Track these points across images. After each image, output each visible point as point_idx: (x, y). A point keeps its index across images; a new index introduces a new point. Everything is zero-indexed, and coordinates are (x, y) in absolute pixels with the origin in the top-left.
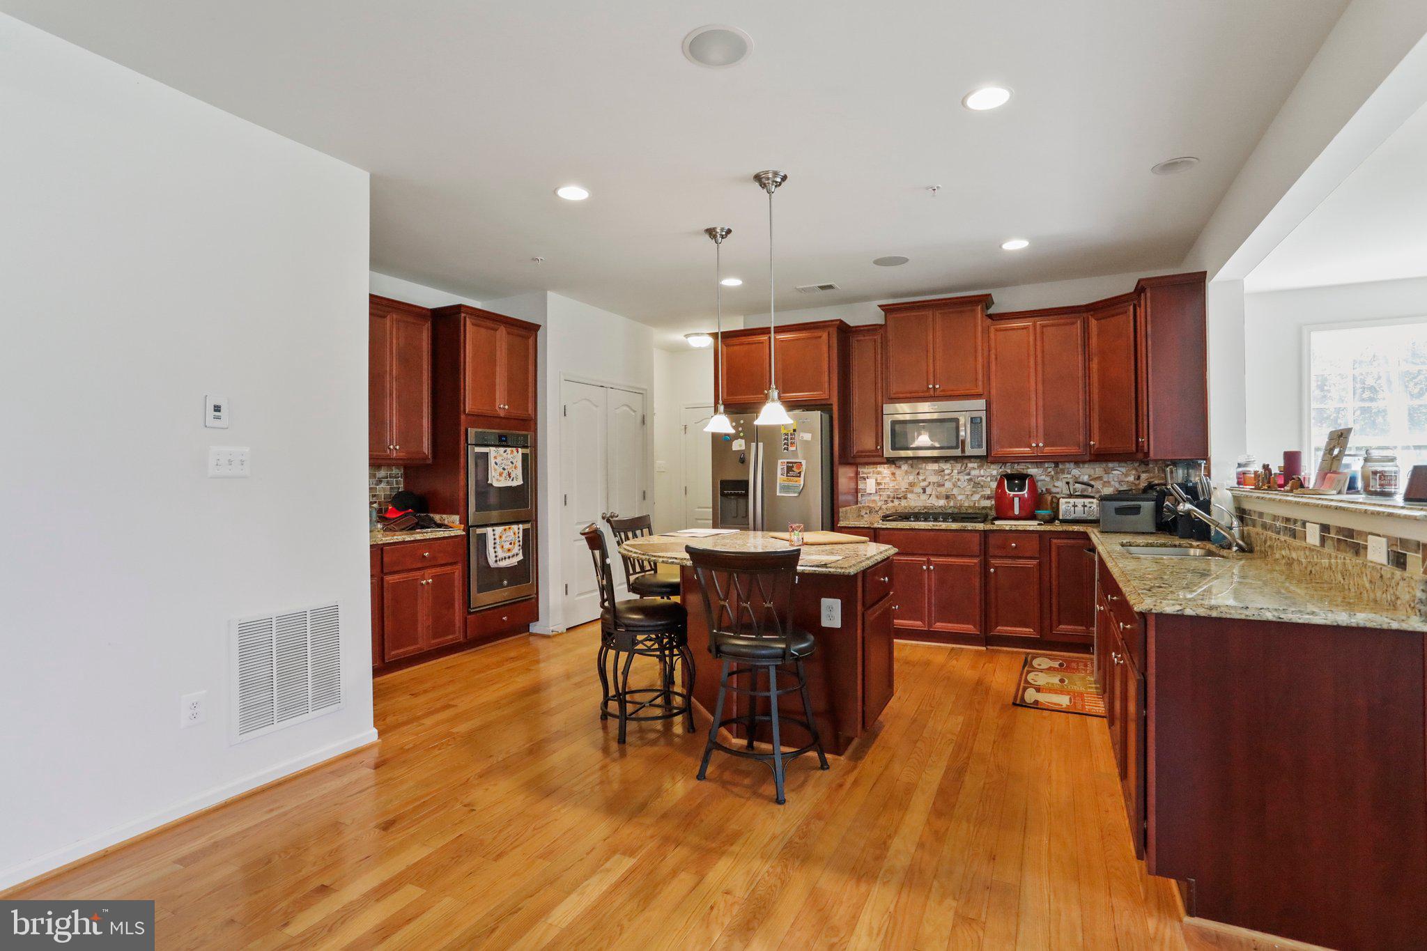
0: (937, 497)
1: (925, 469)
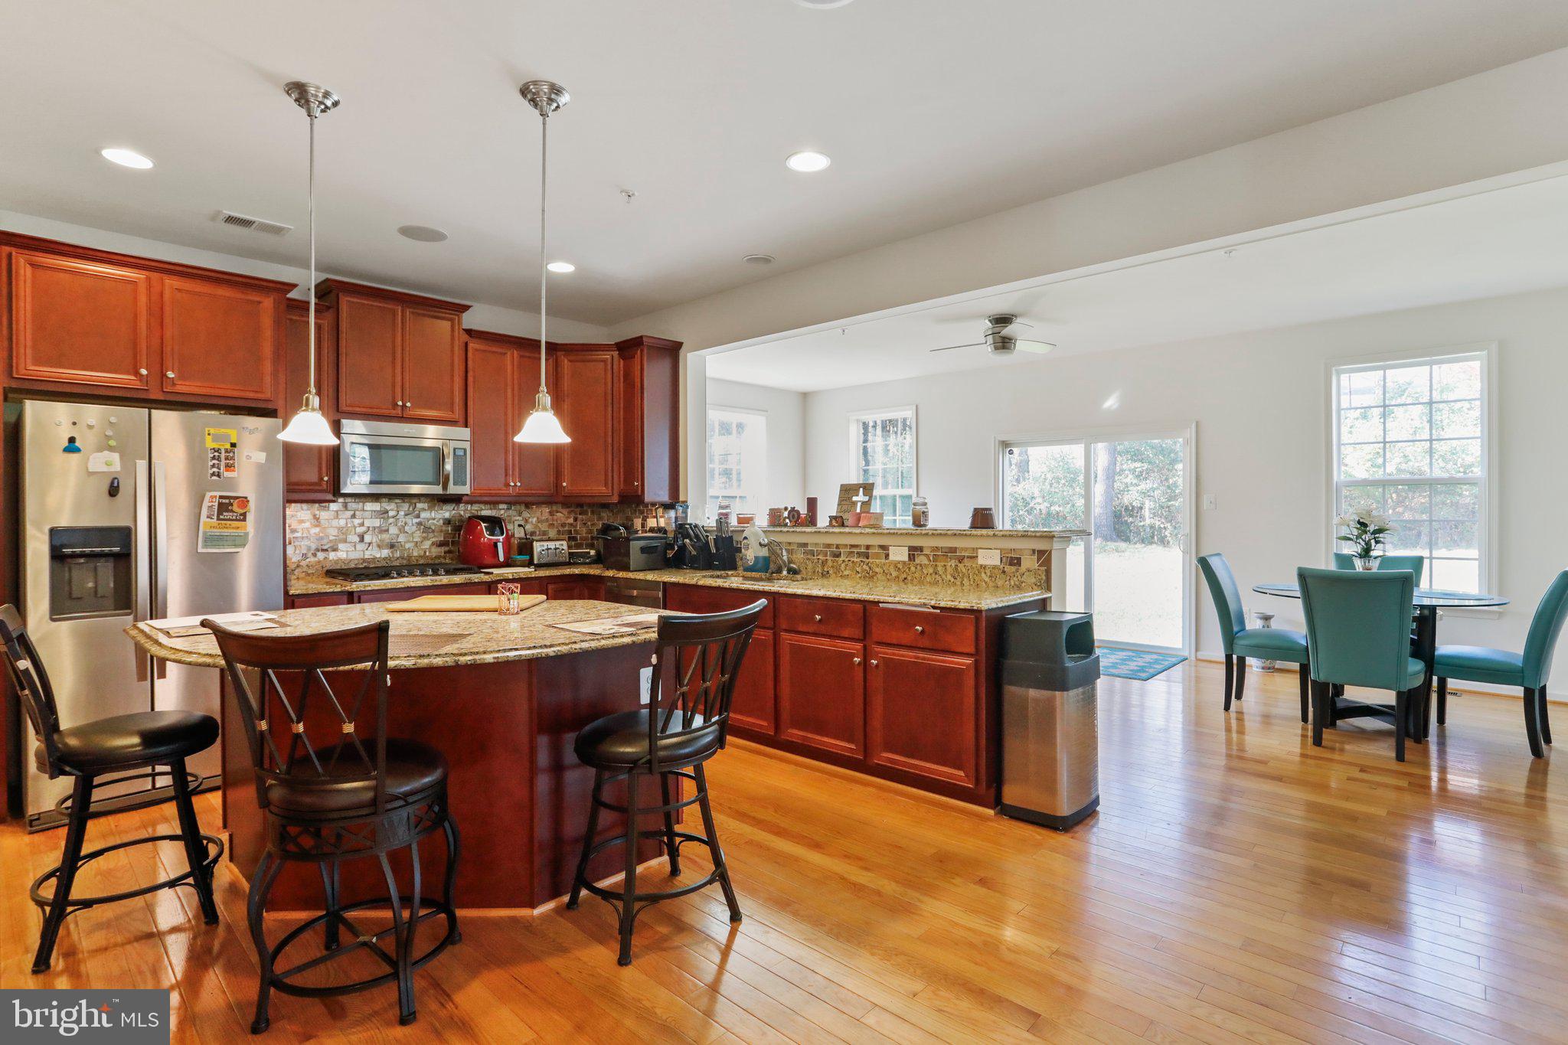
0: (379, 546)
1: (363, 510)
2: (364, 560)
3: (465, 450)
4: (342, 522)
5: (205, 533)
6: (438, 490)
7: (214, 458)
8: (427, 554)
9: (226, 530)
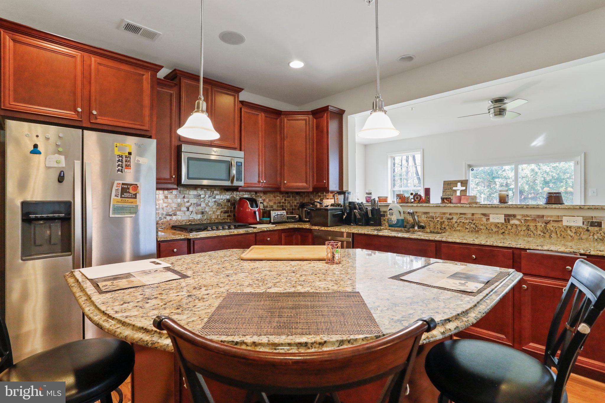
0: (196, 213)
1: (189, 194)
2: (189, 221)
3: (241, 163)
4: (179, 200)
5: (114, 205)
6: (228, 183)
7: (119, 161)
8: (219, 217)
9: (125, 204)
